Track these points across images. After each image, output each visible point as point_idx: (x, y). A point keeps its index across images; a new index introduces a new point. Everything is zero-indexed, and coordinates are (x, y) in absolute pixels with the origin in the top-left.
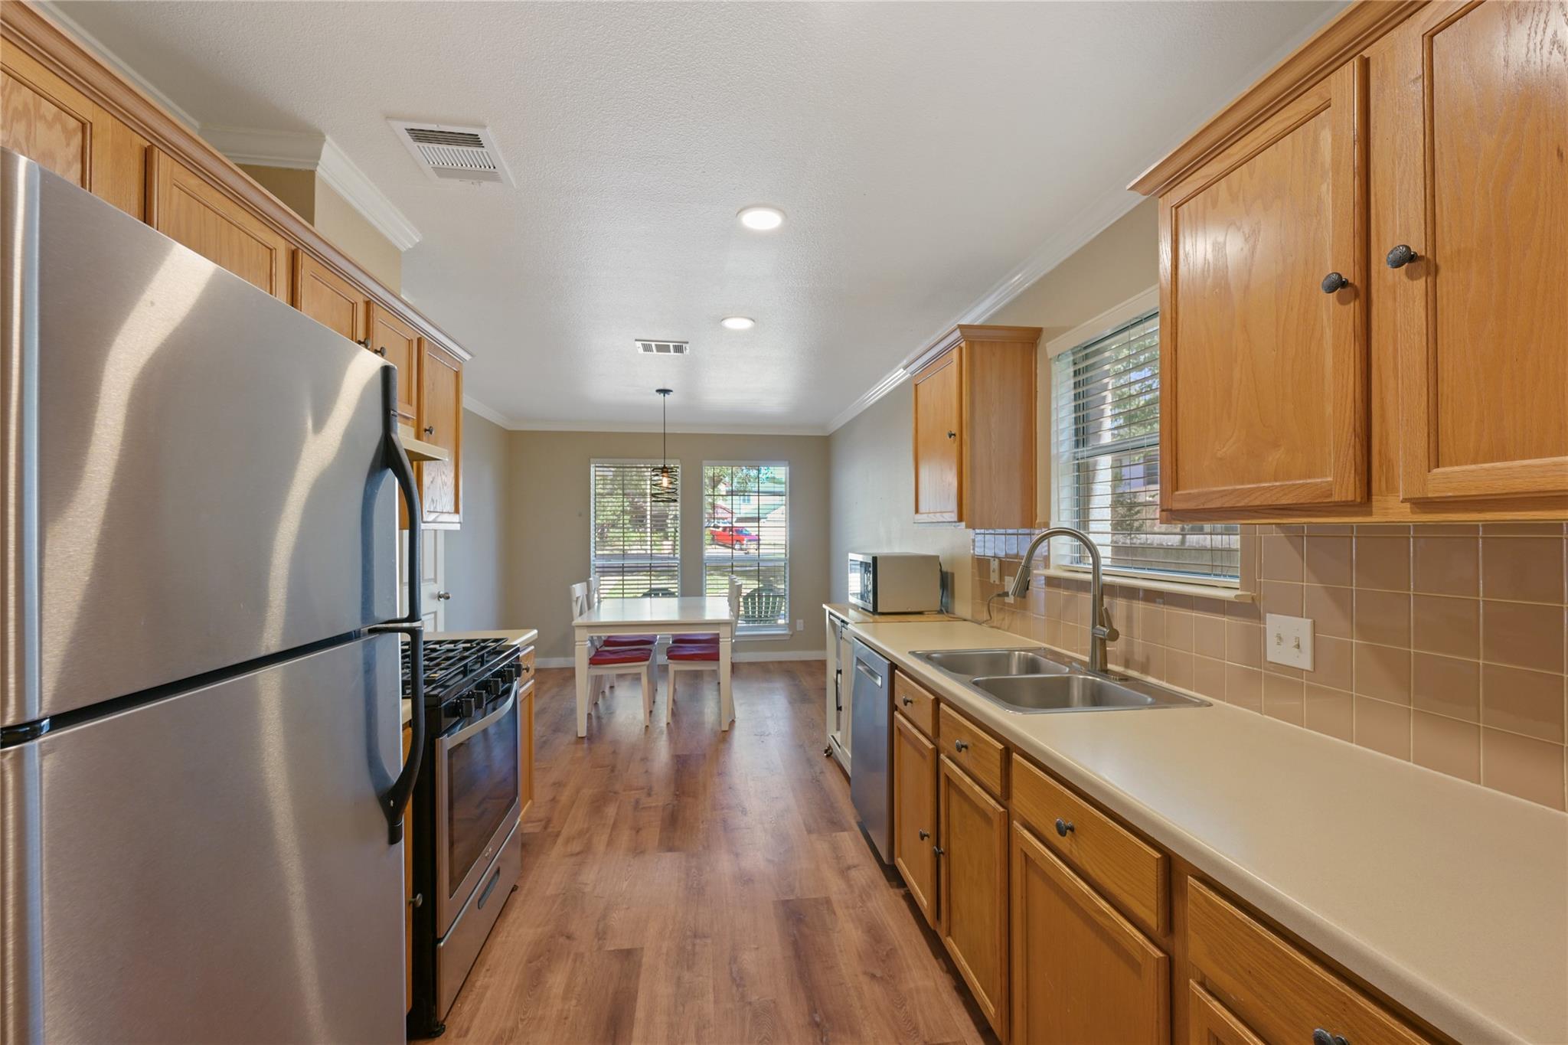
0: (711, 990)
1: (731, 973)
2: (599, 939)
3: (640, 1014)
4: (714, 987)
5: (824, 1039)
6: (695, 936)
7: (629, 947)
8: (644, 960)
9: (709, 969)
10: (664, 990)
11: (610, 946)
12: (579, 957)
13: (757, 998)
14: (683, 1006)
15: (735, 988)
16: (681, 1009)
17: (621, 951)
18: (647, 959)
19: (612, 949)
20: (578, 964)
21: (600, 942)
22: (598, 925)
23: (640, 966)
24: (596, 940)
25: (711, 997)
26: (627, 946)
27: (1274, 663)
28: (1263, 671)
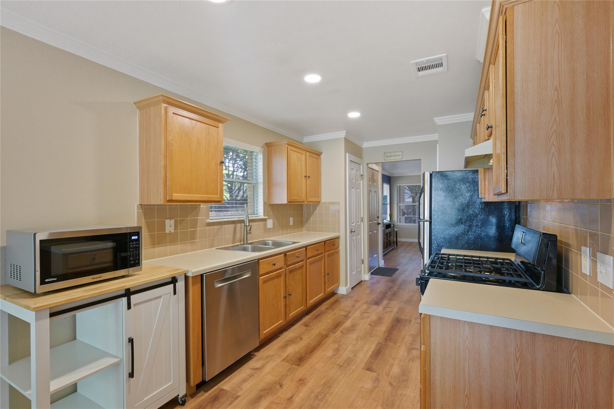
0: (347, 351)
1: (337, 352)
2: (378, 378)
3: (370, 353)
4: (345, 351)
5: (328, 334)
6: (341, 366)
7: (367, 371)
8: (363, 365)
10: (361, 355)
11: (374, 374)
12: (388, 375)
13: (336, 345)
15: (340, 349)
16: (358, 350)
17: (370, 371)
18: (362, 365)
19: (374, 373)
20: (388, 373)
21: (378, 377)
22: (378, 385)
23: (366, 364)
24: (380, 378)
25: (348, 349)
26: (368, 372)
27: (268, 228)
28: (267, 230)
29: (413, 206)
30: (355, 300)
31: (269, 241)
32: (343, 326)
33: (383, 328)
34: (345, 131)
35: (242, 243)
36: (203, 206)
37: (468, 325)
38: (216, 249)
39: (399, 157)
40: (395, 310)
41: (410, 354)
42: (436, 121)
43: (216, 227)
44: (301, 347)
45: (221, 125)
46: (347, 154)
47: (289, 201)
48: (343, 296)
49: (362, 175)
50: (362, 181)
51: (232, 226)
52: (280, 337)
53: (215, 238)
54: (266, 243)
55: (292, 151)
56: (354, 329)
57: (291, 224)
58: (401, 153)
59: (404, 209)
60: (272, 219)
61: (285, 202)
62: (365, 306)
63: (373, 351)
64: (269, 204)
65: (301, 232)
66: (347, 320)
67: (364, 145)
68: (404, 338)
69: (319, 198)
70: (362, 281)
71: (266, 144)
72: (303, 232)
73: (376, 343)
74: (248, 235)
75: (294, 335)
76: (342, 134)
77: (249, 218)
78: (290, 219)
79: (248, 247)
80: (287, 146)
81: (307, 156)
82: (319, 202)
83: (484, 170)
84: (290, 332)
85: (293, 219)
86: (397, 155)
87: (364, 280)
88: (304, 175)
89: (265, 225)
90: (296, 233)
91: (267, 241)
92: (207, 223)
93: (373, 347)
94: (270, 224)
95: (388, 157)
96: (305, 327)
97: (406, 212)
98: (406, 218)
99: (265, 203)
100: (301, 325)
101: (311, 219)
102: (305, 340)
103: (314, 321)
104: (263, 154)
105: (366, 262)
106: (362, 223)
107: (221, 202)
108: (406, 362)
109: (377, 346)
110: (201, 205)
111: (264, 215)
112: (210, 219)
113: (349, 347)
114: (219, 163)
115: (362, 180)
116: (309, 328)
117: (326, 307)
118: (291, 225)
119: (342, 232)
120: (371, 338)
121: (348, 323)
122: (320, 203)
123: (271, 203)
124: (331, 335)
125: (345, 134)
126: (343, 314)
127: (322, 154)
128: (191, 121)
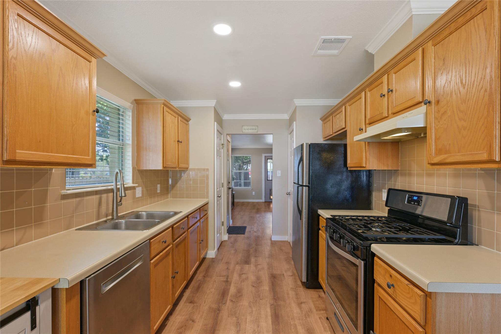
0: (247, 322)
1: (240, 327)
3: (270, 318)
4: (246, 323)
5: (219, 307)
9: (248, 329)
10: (263, 324)
13: (233, 318)
14: (256, 319)
15: (240, 322)
16: (257, 318)
25: (248, 320)
27: (137, 197)
28: (135, 200)
29: (240, 173)
30: (226, 263)
31: (143, 213)
32: (230, 294)
33: (266, 287)
34: (216, 101)
35: (110, 217)
36: (55, 170)
37: (472, 296)
38: (76, 230)
39: (255, 130)
40: (265, 266)
41: (302, 309)
42: (295, 102)
43: (75, 200)
44: (198, 332)
45: (94, 60)
46: (216, 123)
47: (164, 166)
48: (213, 260)
49: (223, 144)
50: (222, 150)
51: (95, 198)
52: (167, 326)
53: (73, 216)
54: (140, 214)
55: (167, 113)
56: (241, 294)
57: (159, 191)
58: (257, 127)
59: (234, 175)
60: (141, 187)
61: (160, 167)
62: (238, 267)
63: (272, 316)
64: (138, 170)
65: (167, 199)
66: (230, 285)
67: (225, 116)
68: (288, 294)
69: (187, 164)
70: (222, 241)
71: (135, 100)
72: (168, 199)
73: (268, 305)
74: (119, 207)
75: (183, 317)
76: (212, 103)
77: (125, 186)
78: (157, 186)
79: (121, 223)
80: (163, 106)
81: (179, 121)
82: (187, 168)
83: (365, 143)
84: (177, 315)
85: (160, 186)
86: (254, 129)
87: (224, 241)
88: (177, 140)
89: (134, 194)
90: (162, 201)
91: (140, 213)
92: (62, 195)
93: (269, 310)
94: (139, 192)
95: (245, 130)
96: (190, 304)
97: (235, 177)
98: (235, 183)
99: (134, 169)
100: (185, 303)
101: (178, 185)
102: (198, 322)
103: (198, 295)
104: (132, 111)
105: (225, 224)
106: (223, 188)
107: (93, 165)
108: (304, 319)
109: (271, 308)
110: (54, 170)
111: (133, 183)
112: (67, 189)
113: (248, 318)
114: (91, 111)
115: (223, 148)
116: (195, 304)
117: (202, 275)
118: (159, 193)
119: (212, 198)
120: (261, 300)
121: (232, 290)
122: (188, 170)
123: (141, 168)
124: (222, 307)
125: (215, 103)
126: (222, 279)
127: (191, 121)
128: (50, 38)
